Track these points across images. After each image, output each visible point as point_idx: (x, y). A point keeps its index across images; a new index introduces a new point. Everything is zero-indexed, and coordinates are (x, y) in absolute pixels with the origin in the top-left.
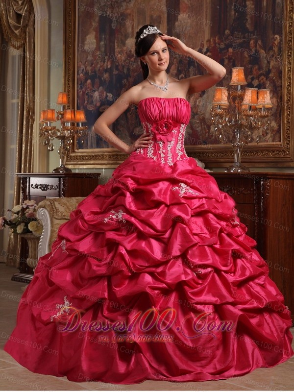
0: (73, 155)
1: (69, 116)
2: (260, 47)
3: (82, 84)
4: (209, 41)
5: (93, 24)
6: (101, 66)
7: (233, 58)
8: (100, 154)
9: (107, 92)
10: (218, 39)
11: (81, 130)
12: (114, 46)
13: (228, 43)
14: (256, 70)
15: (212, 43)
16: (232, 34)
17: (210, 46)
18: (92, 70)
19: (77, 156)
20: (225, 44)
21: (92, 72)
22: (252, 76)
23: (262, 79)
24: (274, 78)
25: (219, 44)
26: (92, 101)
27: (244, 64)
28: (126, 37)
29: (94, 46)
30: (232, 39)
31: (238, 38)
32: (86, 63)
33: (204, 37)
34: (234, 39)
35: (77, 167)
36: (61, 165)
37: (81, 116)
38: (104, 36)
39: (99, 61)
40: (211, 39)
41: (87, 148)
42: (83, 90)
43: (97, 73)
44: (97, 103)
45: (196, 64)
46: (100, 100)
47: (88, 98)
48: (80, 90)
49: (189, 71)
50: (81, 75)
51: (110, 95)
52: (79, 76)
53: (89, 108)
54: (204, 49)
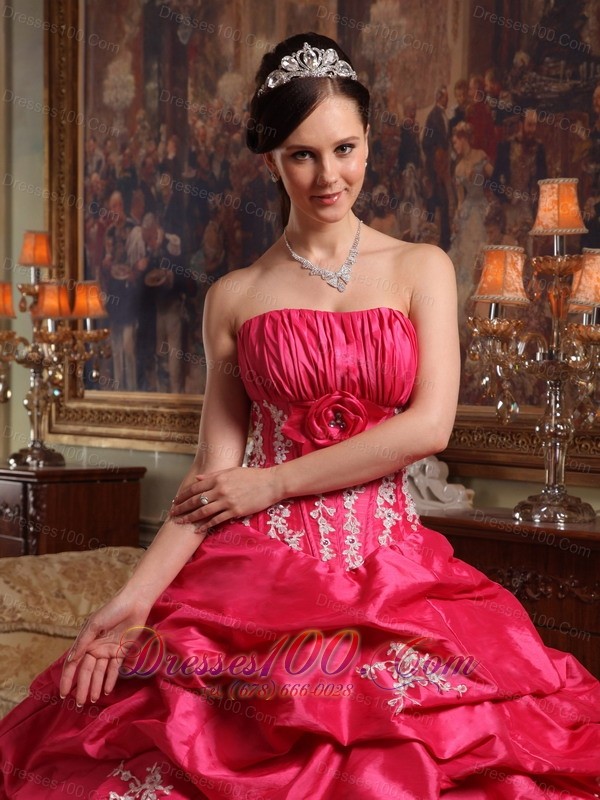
0: (73, 405)
1: (52, 300)
3: (98, 202)
4: (463, 85)
5: (127, 28)
6: (149, 154)
7: (540, 141)
8: (146, 409)
9: (167, 230)
10: (493, 80)
11: (90, 340)
12: (185, 96)
13: (524, 94)
16: (536, 64)
17: (465, 102)
18: (123, 163)
19: (83, 411)
20: (514, 96)
21: (124, 170)
25: (496, 97)
26: (125, 253)
27: (574, 161)
28: (219, 69)
29: (128, 95)
30: (535, 80)
31: (554, 77)
32: (109, 143)
33: (449, 74)
34: (541, 80)
35: (83, 441)
36: (34, 441)
37: (91, 301)
38: (155, 66)
39: (143, 139)
40: (469, 79)
41: (113, 389)
42: (101, 220)
43: (138, 172)
44: (137, 262)
45: (423, 157)
46: (147, 253)
47: (114, 244)
48: (91, 221)
49: (401, 178)
50: (95, 177)
51: (174, 240)
52: (88, 180)
53: (117, 274)
54: (447, 111)
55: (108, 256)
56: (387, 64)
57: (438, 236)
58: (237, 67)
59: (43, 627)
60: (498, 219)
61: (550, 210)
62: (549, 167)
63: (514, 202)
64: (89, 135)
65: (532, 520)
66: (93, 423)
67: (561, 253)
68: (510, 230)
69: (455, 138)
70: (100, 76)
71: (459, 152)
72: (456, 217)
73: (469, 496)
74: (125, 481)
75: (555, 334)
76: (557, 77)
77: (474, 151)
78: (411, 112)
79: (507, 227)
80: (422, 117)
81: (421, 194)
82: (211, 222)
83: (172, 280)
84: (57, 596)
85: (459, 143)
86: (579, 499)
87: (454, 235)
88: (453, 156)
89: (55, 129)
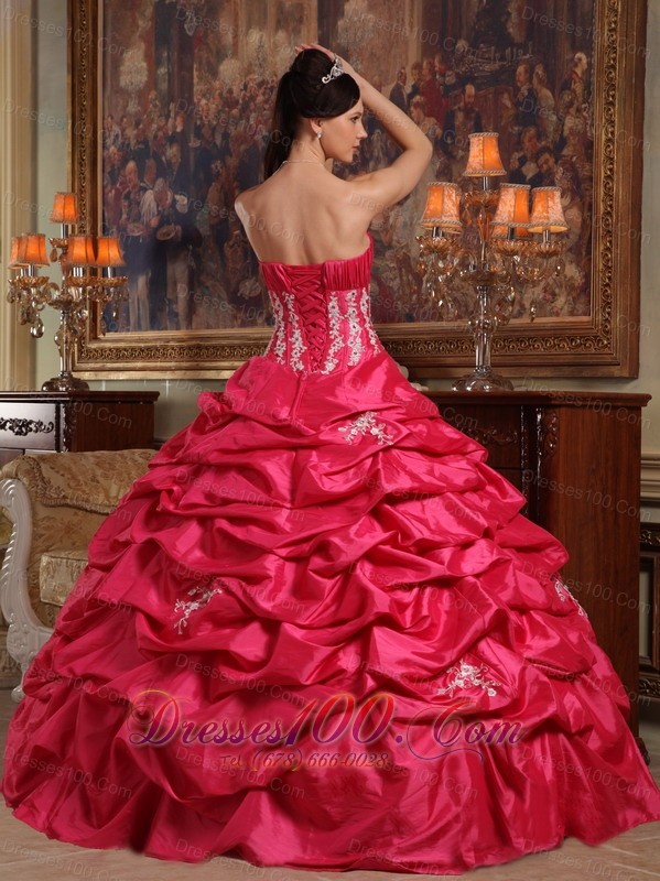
0: (94, 346)
1: (80, 250)
2: (541, 81)
3: (114, 171)
4: (418, 66)
5: (140, 23)
6: (159, 129)
7: (477, 109)
8: (158, 344)
9: (176, 193)
10: (440, 62)
11: (112, 285)
12: (192, 78)
13: (465, 72)
14: (530, 141)
15: (425, 71)
16: (474, 49)
17: (420, 80)
18: (137, 136)
19: (103, 350)
20: (457, 74)
21: (138, 143)
22: (521, 154)
23: (546, 162)
24: (575, 158)
25: (443, 75)
26: (140, 213)
28: (221, 56)
29: (142, 79)
30: (473, 62)
31: (487, 59)
32: (125, 120)
33: (407, 57)
34: (477, 62)
35: (102, 375)
36: (63, 373)
37: (111, 253)
38: (165, 54)
39: (154, 116)
40: (422, 60)
41: (128, 330)
42: (118, 186)
43: (150, 144)
44: (150, 220)
46: (159, 212)
47: (129, 206)
48: (109, 187)
49: (371, 142)
50: (112, 149)
51: (182, 200)
53: (132, 231)
54: (406, 87)
58: (235, 54)
60: (446, 171)
61: (477, 157)
63: (459, 157)
64: (107, 114)
66: (111, 360)
69: (412, 108)
70: (117, 62)
71: (416, 120)
74: (141, 403)
76: (490, 59)
77: (427, 118)
81: (386, 154)
82: (213, 184)
83: (180, 234)
85: (415, 113)
89: (77, 109)
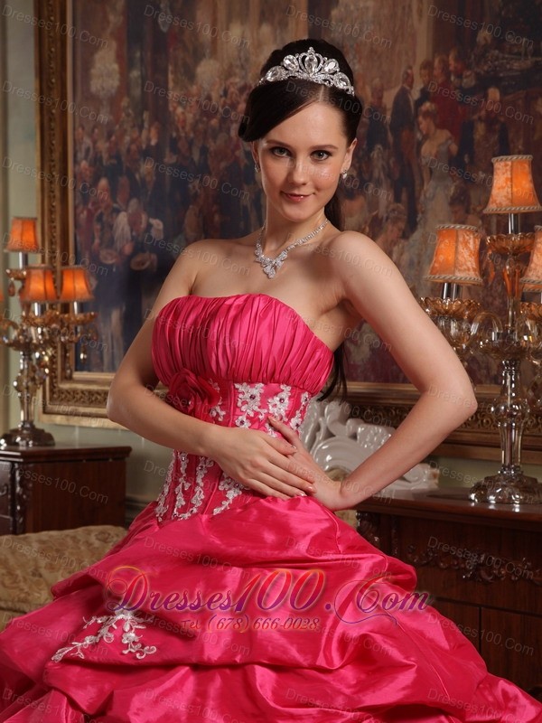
0: (66, 386)
4: (428, 65)
5: (112, 18)
6: (133, 141)
7: (502, 119)
9: (150, 215)
10: (456, 60)
11: (78, 322)
12: (166, 82)
13: (487, 72)
15: (437, 72)
16: (499, 42)
18: (109, 150)
19: (75, 391)
20: (477, 74)
21: (111, 157)
25: (459, 76)
26: (112, 238)
27: (536, 138)
28: (198, 56)
29: (114, 83)
30: (497, 58)
31: (515, 54)
32: (96, 131)
33: (414, 54)
34: (503, 58)
35: (75, 421)
36: (24, 422)
37: (78, 286)
38: (138, 54)
39: (127, 126)
40: (434, 58)
41: (102, 371)
42: (90, 206)
43: (123, 159)
44: (123, 247)
45: (391, 138)
46: (132, 237)
47: (102, 229)
48: (81, 207)
49: (370, 160)
50: (84, 164)
51: (157, 224)
52: (77, 167)
53: (106, 259)
54: (413, 91)
55: (97, 241)
56: (355, 46)
57: (405, 217)
58: (214, 53)
59: (19, 606)
60: (462, 198)
61: (503, 188)
62: (512, 146)
63: (479, 181)
64: (77, 124)
65: (488, 502)
66: (84, 404)
67: (515, 231)
68: (474, 209)
69: (421, 119)
70: (87, 65)
71: (424, 133)
72: (422, 198)
73: (435, 476)
74: (111, 460)
75: (510, 313)
76: (519, 54)
77: (438, 131)
78: (378, 94)
79: (472, 207)
80: (389, 99)
81: (389, 175)
82: (191, 207)
83: (155, 264)
84: (34, 575)
85: (424, 123)
86: (536, 480)
87: (420, 215)
88: (419, 136)
89: (46, 118)
